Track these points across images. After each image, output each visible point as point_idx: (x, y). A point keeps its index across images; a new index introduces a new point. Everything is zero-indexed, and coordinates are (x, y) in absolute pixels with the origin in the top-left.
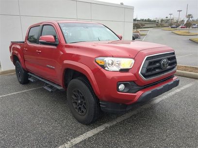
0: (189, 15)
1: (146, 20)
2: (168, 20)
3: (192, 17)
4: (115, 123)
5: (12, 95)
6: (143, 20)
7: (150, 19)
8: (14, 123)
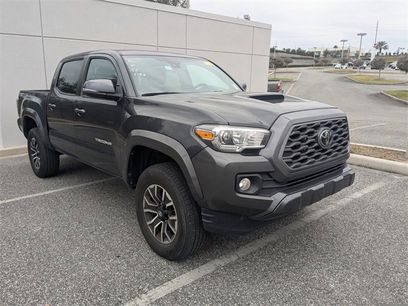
1: (293, 52)
3: (386, 48)
7: (302, 49)
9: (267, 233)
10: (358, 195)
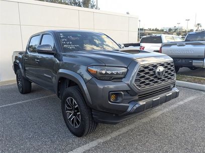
0: (198, 24)
1: (153, 30)
2: (176, 30)
4: (109, 138)
5: (6, 107)
6: (150, 30)
8: (3, 137)
9: (129, 124)
10: (181, 103)
